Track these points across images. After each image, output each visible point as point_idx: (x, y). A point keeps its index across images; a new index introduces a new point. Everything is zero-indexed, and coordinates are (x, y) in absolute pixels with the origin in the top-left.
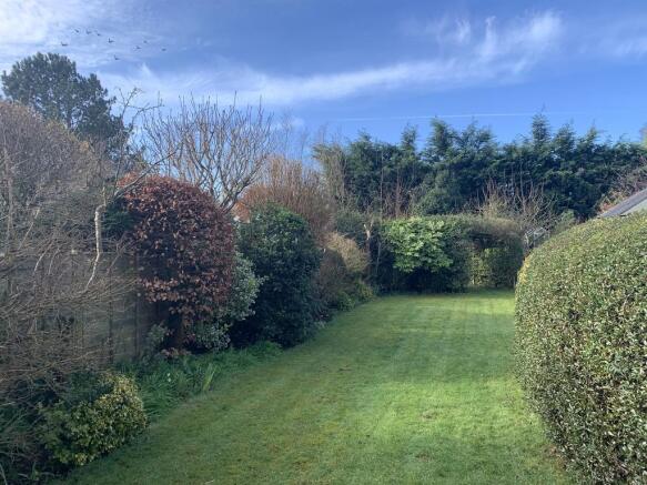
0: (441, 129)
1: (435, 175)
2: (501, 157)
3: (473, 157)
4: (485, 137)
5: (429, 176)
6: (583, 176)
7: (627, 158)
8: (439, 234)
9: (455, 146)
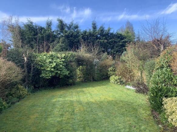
0: (61, 22)
1: (59, 38)
2: (82, 34)
3: (73, 34)
4: (77, 27)
5: (57, 39)
6: (107, 42)
8: (63, 60)
9: (66, 29)
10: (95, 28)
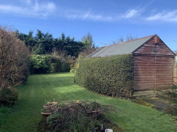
0: (40, 32)
1: (39, 44)
2: (54, 41)
3: (48, 41)
4: (51, 36)
5: (37, 44)
6: (72, 48)
7: (80, 45)
8: (44, 59)
9: (43, 37)
10: (63, 37)
